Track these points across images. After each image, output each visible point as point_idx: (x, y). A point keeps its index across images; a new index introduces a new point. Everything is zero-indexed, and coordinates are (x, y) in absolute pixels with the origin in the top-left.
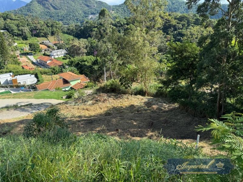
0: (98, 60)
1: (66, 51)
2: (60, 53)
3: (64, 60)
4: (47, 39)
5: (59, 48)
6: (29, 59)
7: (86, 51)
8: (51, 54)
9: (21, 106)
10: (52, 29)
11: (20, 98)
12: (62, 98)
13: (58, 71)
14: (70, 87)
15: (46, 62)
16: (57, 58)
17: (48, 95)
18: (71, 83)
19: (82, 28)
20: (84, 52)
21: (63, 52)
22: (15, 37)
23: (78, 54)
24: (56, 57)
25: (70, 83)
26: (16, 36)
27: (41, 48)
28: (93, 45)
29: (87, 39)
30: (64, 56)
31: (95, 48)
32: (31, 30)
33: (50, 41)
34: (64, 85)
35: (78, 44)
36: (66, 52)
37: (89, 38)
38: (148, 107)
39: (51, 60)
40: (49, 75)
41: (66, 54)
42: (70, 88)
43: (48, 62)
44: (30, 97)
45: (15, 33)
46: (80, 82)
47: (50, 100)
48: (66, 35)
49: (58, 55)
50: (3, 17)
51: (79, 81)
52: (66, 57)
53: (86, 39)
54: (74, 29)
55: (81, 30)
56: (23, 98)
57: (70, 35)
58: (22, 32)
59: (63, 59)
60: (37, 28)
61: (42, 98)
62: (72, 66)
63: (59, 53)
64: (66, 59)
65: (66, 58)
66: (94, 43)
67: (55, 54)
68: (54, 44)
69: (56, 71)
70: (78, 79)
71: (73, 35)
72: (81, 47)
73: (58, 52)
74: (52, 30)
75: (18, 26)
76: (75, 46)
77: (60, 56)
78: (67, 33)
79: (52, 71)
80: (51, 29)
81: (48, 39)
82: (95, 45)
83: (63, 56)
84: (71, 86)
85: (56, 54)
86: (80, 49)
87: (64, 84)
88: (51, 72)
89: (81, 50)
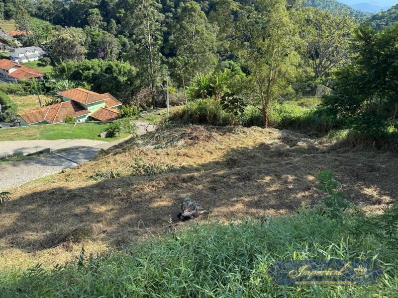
0: (112, 68)
1: (43, 50)
2: (32, 53)
3: (41, 68)
5: (25, 45)
7: (86, 51)
8: (12, 54)
9: (30, 155)
10: (5, 6)
11: (12, 140)
12: (99, 136)
13: (36, 87)
14: (87, 116)
15: (7, 71)
16: (26, 64)
17: (69, 132)
18: (89, 108)
19: (67, 7)
20: (82, 52)
21: (37, 52)
23: (71, 56)
24: (25, 61)
25: (87, 109)
28: (96, 40)
29: (83, 28)
30: (40, 60)
31: (100, 46)
33: (4, 30)
34: (78, 112)
35: (70, 37)
36: (44, 52)
37: (87, 27)
38: (291, 147)
39: (16, 66)
40: (21, 95)
41: (44, 56)
42: (88, 118)
43: (11, 71)
44: (34, 137)
46: (105, 107)
47: (78, 140)
48: (35, 19)
49: (27, 58)
51: (103, 105)
52: (44, 61)
53: (81, 29)
54: (52, 8)
55: (65, 10)
56: (20, 140)
57: (43, 19)
59: (39, 65)
61: (59, 138)
62: (64, 77)
63: (28, 54)
64: (44, 66)
65: (44, 63)
66: (98, 36)
67: (21, 56)
68: (14, 37)
69: (34, 88)
70: (102, 102)
71: (50, 21)
72: (75, 42)
73: (26, 51)
74: (6, 8)
76: (63, 40)
77: (32, 60)
78: (36, 16)
79: (25, 89)
80: (3, 6)
82: (99, 39)
83: (37, 59)
84: (89, 115)
85: (23, 55)
86: (73, 47)
87: (76, 111)
88: (23, 90)
89: (75, 49)
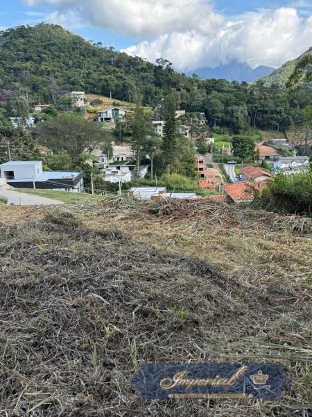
2: (300, 164)
4: (283, 135)
6: (224, 172)
8: (275, 164)
15: (253, 179)
22: (215, 127)
26: (218, 124)
27: (258, 150)
32: (251, 112)
33: (289, 140)
39: (264, 174)
45: (218, 117)
49: (291, 169)
50: (206, 88)
58: (232, 116)
60: (267, 109)
63: (295, 164)
67: (284, 166)
73: (293, 160)
75: (227, 103)
81: (285, 134)
85: (287, 165)
